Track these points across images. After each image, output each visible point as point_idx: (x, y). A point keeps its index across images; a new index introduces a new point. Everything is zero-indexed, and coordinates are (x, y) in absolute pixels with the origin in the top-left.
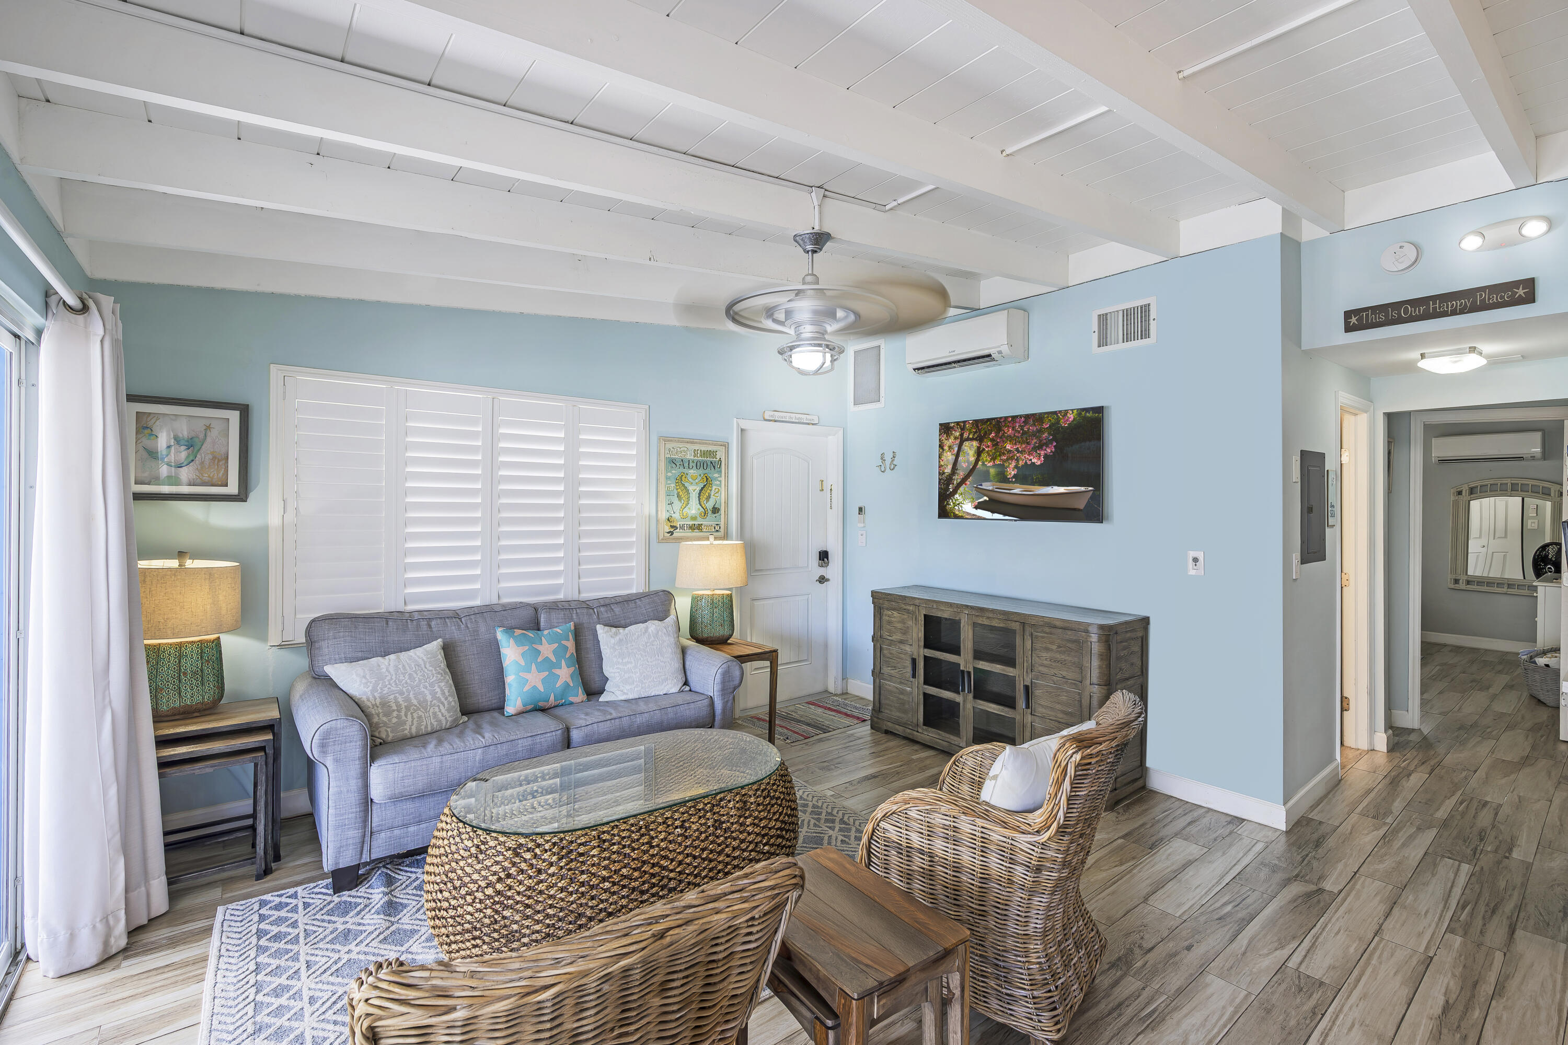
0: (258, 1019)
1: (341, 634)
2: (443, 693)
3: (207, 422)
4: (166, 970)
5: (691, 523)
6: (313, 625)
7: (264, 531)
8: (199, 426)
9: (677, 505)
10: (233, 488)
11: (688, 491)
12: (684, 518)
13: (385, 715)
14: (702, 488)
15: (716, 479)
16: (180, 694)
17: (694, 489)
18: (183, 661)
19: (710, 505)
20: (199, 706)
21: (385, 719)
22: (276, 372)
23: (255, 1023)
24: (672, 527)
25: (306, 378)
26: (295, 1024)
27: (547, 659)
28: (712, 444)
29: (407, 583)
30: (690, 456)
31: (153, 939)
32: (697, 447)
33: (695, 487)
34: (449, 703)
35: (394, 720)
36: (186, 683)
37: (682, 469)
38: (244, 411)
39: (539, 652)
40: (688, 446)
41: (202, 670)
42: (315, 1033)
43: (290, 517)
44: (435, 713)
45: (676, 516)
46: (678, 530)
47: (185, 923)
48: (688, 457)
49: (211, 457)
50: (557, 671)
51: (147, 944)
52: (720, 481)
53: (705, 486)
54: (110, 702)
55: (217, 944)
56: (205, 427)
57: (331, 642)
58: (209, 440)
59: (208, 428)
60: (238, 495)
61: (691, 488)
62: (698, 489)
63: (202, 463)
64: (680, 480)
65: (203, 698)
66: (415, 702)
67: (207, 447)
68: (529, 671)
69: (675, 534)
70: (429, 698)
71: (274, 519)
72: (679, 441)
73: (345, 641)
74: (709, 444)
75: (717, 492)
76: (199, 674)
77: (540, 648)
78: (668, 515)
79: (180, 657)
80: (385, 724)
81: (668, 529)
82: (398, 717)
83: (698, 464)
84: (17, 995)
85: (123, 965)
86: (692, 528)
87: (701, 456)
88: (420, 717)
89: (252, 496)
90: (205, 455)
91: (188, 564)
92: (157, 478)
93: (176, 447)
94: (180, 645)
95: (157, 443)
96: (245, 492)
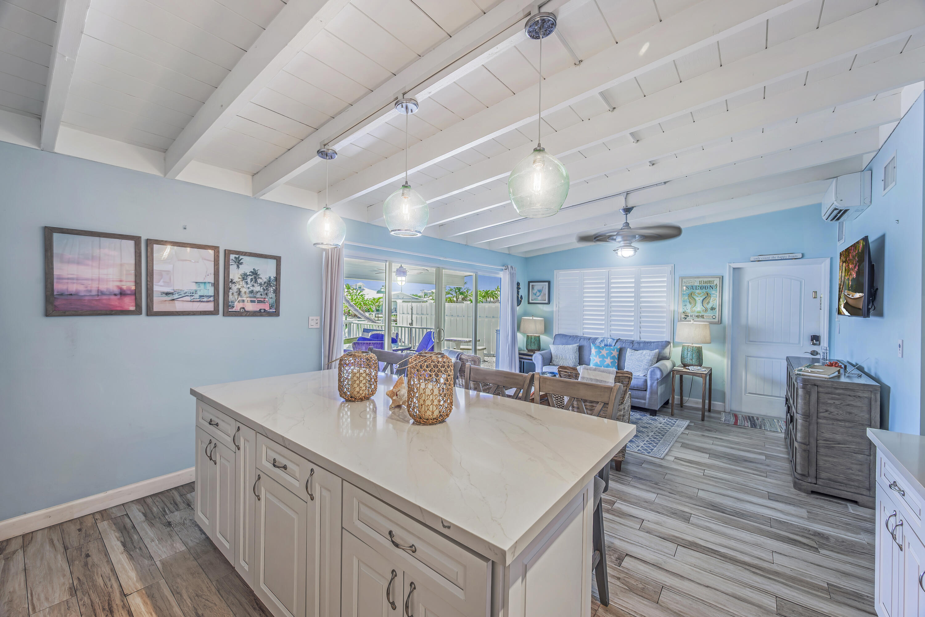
1: (561, 338)
2: (572, 358)
3: (543, 286)
5: (697, 314)
6: (556, 336)
7: (552, 312)
8: (541, 287)
9: (689, 306)
10: (547, 301)
11: (695, 300)
12: (692, 312)
13: (556, 359)
14: (704, 299)
15: (714, 294)
16: (530, 345)
17: (699, 299)
19: (709, 306)
21: (556, 360)
22: (555, 272)
24: (686, 316)
25: (562, 272)
27: (603, 355)
28: (711, 278)
29: (584, 328)
30: (697, 284)
32: (701, 280)
33: (699, 298)
34: (573, 361)
35: (558, 360)
37: (692, 290)
38: (549, 282)
39: (601, 352)
40: (696, 279)
43: (558, 308)
44: (568, 362)
45: (689, 311)
46: (689, 317)
48: (696, 284)
50: (606, 360)
52: (716, 295)
53: (706, 297)
54: (509, 341)
58: (543, 290)
60: (547, 303)
61: (697, 299)
62: (702, 299)
64: (691, 295)
65: (535, 348)
66: (564, 358)
67: (543, 292)
68: (596, 357)
69: (687, 319)
70: (568, 358)
71: (555, 309)
72: (690, 278)
73: (561, 340)
74: (709, 278)
75: (715, 300)
77: (602, 351)
78: (684, 310)
79: (531, 339)
80: (555, 361)
81: (683, 316)
82: (559, 360)
83: (702, 287)
86: (698, 317)
87: (703, 283)
88: (564, 362)
89: (551, 303)
90: (542, 294)
91: (534, 318)
92: (535, 299)
93: (538, 292)
94: (531, 336)
95: (535, 291)
96: (549, 303)
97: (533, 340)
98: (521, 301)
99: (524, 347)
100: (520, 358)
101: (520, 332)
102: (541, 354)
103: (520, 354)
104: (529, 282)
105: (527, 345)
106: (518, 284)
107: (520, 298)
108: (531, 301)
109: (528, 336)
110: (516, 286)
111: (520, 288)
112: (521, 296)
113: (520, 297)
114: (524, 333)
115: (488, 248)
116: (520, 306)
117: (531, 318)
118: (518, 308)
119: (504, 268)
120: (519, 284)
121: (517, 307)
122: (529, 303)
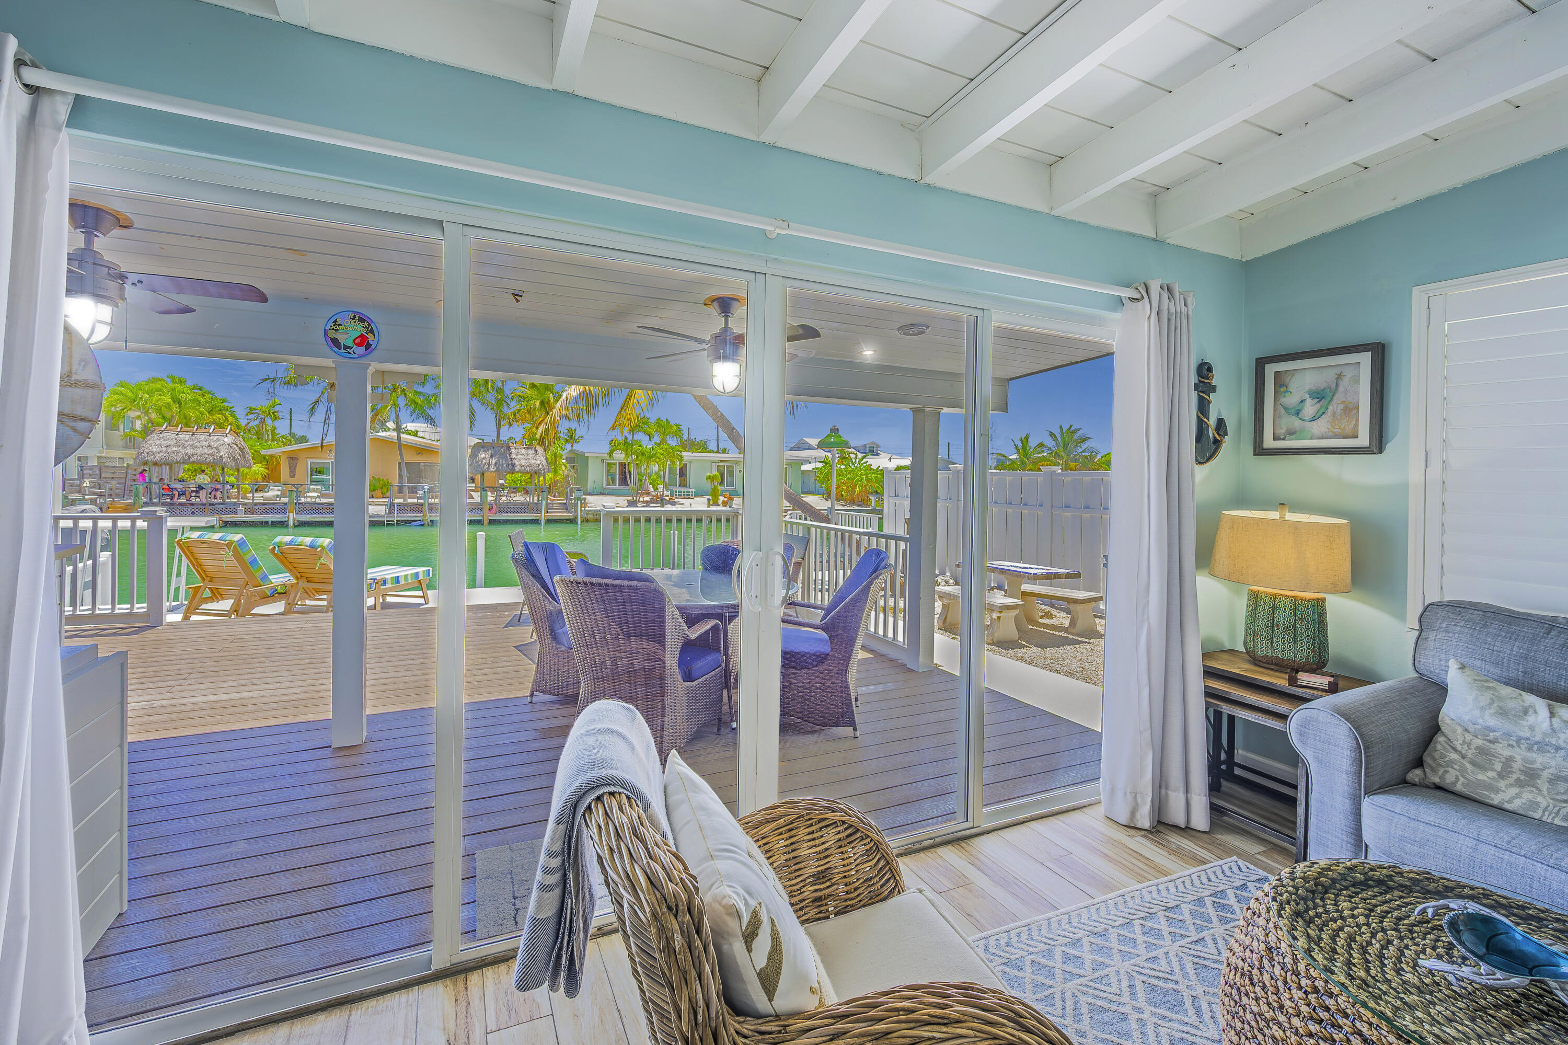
0: (1111, 930)
1: (1458, 629)
3: (1337, 371)
4: (1144, 860)
6: (1429, 608)
7: (1403, 489)
8: (1331, 375)
10: (1363, 440)
16: (1272, 643)
18: (1276, 613)
20: (1290, 663)
22: (1418, 295)
23: (1106, 930)
25: (1457, 292)
26: (1117, 957)
31: (1172, 840)
36: (1278, 636)
38: (1378, 350)
41: (1295, 627)
42: (1113, 974)
43: (1435, 470)
47: (1203, 847)
49: (1342, 406)
51: (1168, 841)
54: (1148, 618)
55: (1187, 872)
56: (1336, 376)
57: (1440, 635)
58: (1341, 389)
59: (1339, 376)
60: (1369, 448)
63: (1334, 414)
65: (1295, 657)
67: (1339, 397)
71: (1415, 475)
73: (1459, 639)
76: (1291, 630)
79: (1274, 607)
84: (1082, 810)
85: (1136, 838)
89: (1390, 446)
90: (1336, 406)
91: (1290, 516)
92: (1291, 433)
93: (1309, 402)
94: (1275, 596)
95: (1291, 400)
96: (1378, 443)
97: (1282, 617)
98: (1217, 443)
99: (1233, 638)
100: (1210, 694)
101: (1212, 574)
102: (1344, 714)
103: (1209, 673)
104: (1260, 364)
105: (1251, 634)
106: (1204, 370)
107: (1211, 432)
108: (1269, 442)
109: (1255, 597)
110: (1190, 377)
111: (1213, 389)
112: (1221, 423)
113: (1212, 422)
114: (1233, 579)
115: (1042, 207)
116: (1212, 463)
117: (1274, 515)
118: (1201, 472)
119: (1125, 293)
120: (1210, 369)
121: (1198, 468)
122: (1260, 450)
